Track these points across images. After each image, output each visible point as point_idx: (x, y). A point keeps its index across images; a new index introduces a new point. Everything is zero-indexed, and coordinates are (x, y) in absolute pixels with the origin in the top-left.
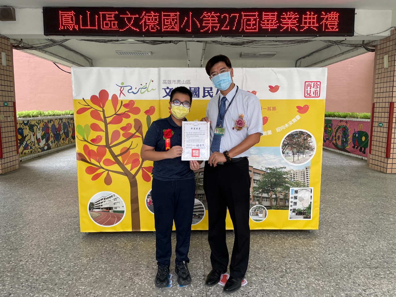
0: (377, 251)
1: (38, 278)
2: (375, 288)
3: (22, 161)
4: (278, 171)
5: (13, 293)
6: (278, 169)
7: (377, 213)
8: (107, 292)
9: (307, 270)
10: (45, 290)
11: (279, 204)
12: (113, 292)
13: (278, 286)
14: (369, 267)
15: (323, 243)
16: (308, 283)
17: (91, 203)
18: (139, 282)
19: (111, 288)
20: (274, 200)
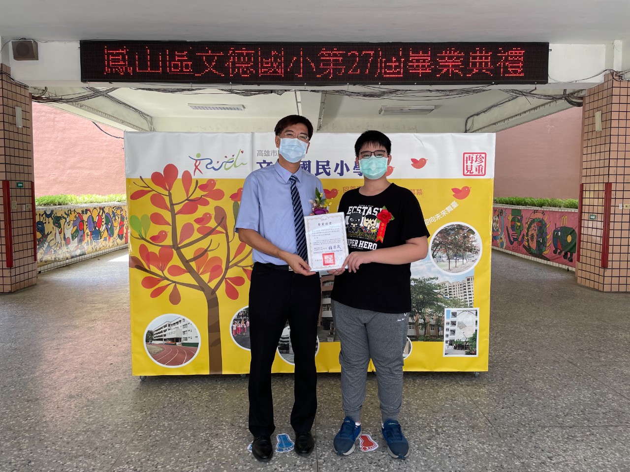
0: (575, 404)
1: (70, 440)
2: (567, 455)
3: (42, 272)
4: (427, 283)
5: (34, 459)
6: (426, 280)
7: (582, 350)
8: (172, 459)
9: (468, 430)
10: (80, 456)
11: (429, 333)
12: (180, 459)
13: (423, 452)
14: (561, 427)
15: (495, 392)
16: (467, 447)
17: (149, 332)
18: (219, 446)
19: (178, 454)
20: (422, 327)
